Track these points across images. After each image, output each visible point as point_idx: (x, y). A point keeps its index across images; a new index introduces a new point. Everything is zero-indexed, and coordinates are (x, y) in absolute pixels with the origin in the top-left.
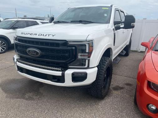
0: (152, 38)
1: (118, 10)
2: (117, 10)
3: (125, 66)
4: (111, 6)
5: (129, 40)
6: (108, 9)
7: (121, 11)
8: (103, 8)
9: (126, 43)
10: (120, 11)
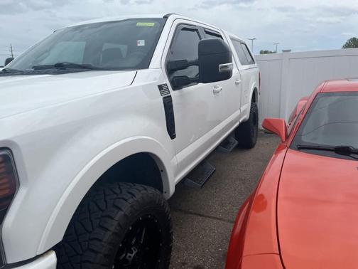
0: (302, 100)
1: (197, 30)
2: (184, 29)
3: (238, 182)
4: (166, 17)
5: (247, 106)
6: (153, 24)
7: (207, 33)
8: (139, 24)
9: (240, 116)
10: (202, 33)
